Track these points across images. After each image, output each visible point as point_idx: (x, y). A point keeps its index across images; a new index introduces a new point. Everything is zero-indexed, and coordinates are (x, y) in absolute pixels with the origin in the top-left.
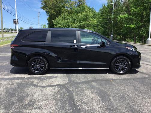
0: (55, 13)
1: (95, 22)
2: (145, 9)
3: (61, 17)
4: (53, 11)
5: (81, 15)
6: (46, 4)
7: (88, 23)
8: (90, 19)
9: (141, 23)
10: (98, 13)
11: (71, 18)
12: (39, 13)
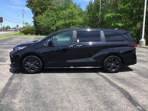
0: (41, 11)
1: (81, 20)
2: (135, 6)
3: (45, 14)
4: (38, 9)
5: (66, 12)
6: (31, 2)
7: (74, 21)
8: (75, 17)
9: (131, 21)
10: (85, 11)
11: (55, 16)
12: (24, 10)
